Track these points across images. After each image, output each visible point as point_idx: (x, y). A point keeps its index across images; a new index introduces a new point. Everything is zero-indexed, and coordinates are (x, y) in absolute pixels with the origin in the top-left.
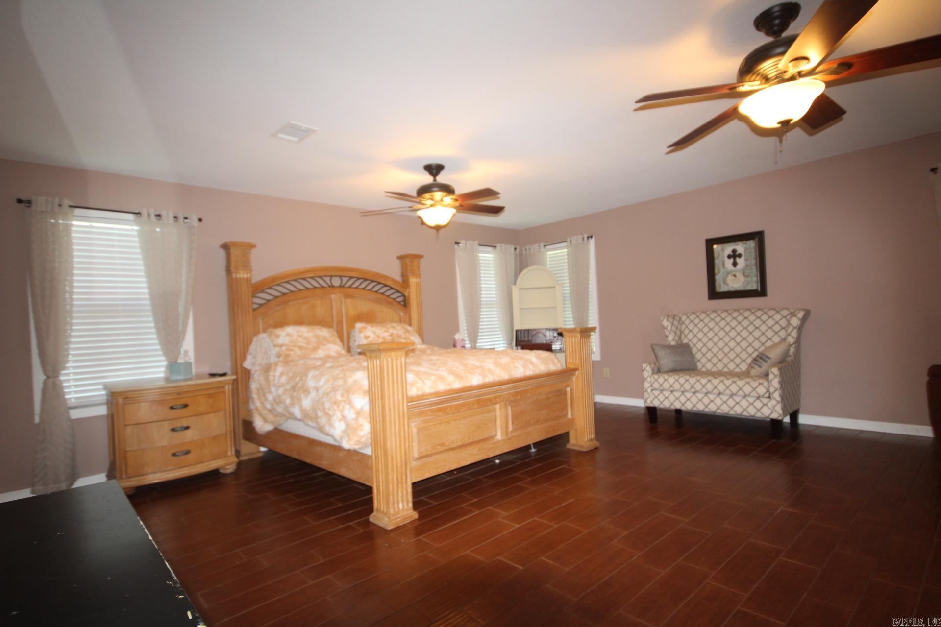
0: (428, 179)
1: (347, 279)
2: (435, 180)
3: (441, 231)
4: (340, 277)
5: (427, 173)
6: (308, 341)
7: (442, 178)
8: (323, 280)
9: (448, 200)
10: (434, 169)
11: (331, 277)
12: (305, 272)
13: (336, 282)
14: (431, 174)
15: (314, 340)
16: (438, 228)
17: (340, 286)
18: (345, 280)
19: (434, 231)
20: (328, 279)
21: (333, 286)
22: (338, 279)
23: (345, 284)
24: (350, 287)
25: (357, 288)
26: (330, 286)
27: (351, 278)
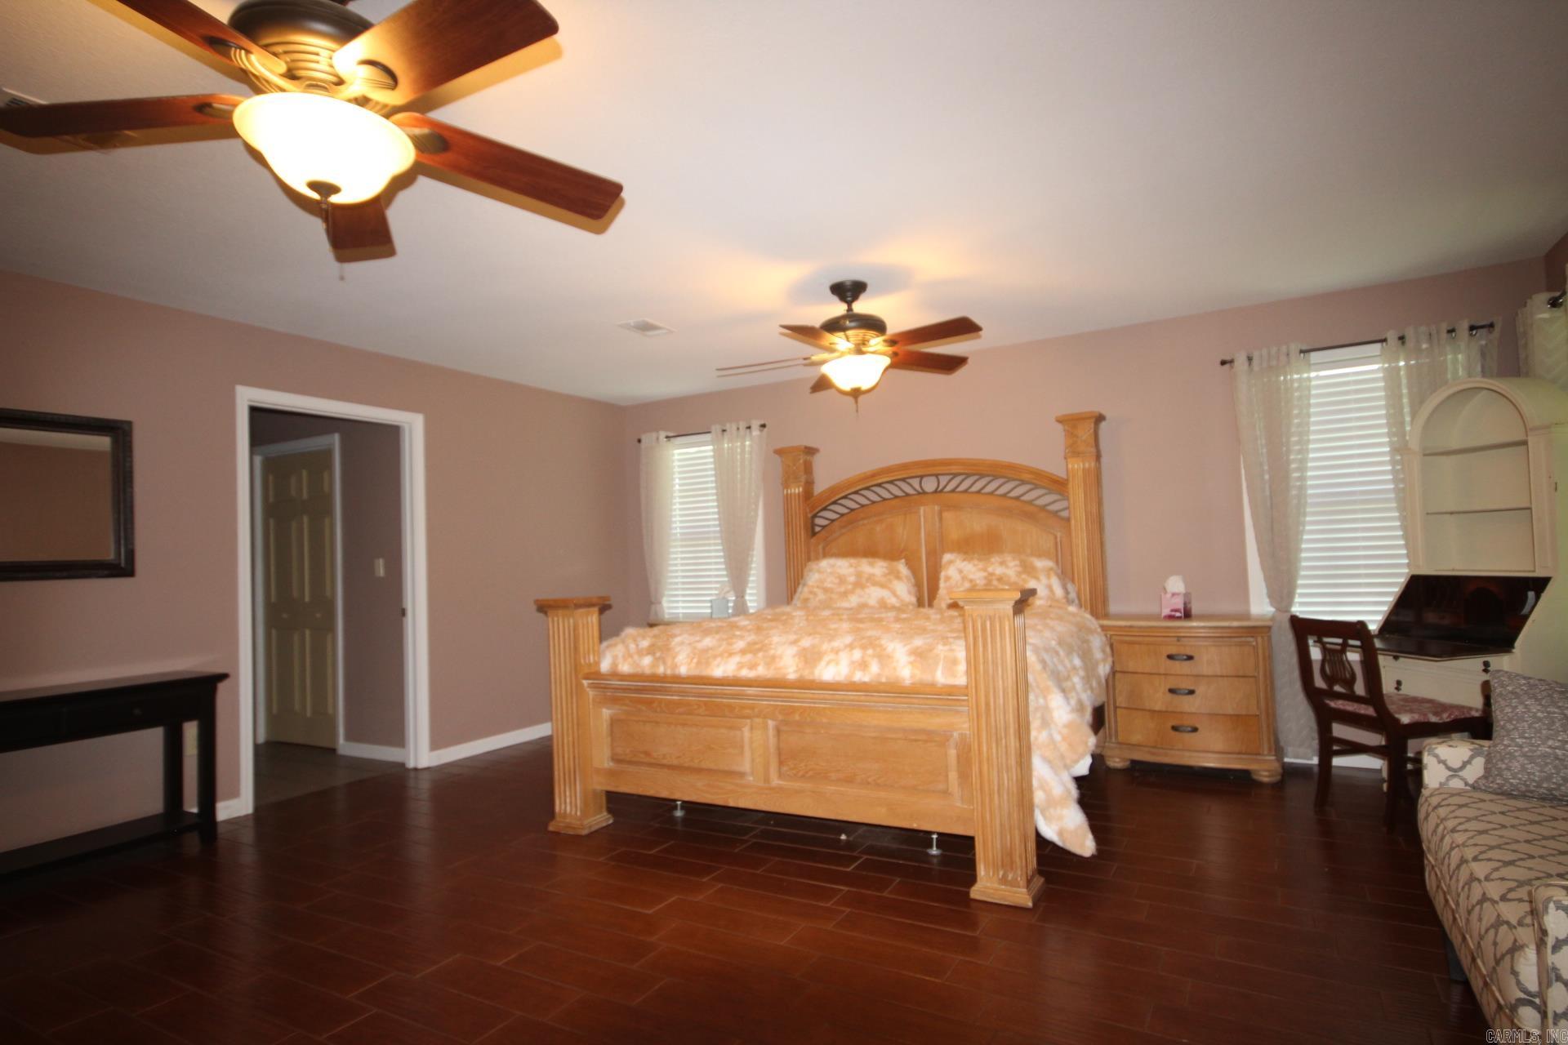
0: (838, 309)
1: (949, 477)
2: (850, 309)
3: (861, 399)
4: (937, 476)
5: (835, 299)
6: (842, 580)
7: (861, 306)
8: (909, 484)
9: (876, 342)
10: (848, 291)
11: (922, 477)
12: (873, 475)
13: (930, 485)
14: (843, 298)
15: (852, 579)
16: (856, 393)
17: (936, 492)
18: (944, 480)
19: (851, 400)
20: (915, 482)
21: (924, 493)
22: (934, 479)
23: (945, 487)
24: (953, 491)
25: (966, 491)
26: (919, 493)
27: (955, 475)
